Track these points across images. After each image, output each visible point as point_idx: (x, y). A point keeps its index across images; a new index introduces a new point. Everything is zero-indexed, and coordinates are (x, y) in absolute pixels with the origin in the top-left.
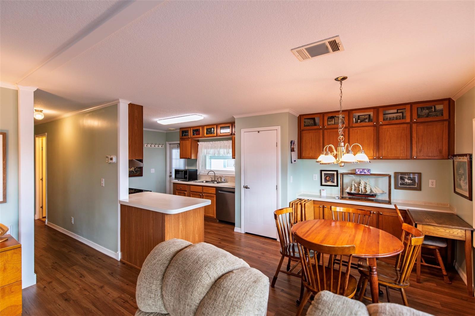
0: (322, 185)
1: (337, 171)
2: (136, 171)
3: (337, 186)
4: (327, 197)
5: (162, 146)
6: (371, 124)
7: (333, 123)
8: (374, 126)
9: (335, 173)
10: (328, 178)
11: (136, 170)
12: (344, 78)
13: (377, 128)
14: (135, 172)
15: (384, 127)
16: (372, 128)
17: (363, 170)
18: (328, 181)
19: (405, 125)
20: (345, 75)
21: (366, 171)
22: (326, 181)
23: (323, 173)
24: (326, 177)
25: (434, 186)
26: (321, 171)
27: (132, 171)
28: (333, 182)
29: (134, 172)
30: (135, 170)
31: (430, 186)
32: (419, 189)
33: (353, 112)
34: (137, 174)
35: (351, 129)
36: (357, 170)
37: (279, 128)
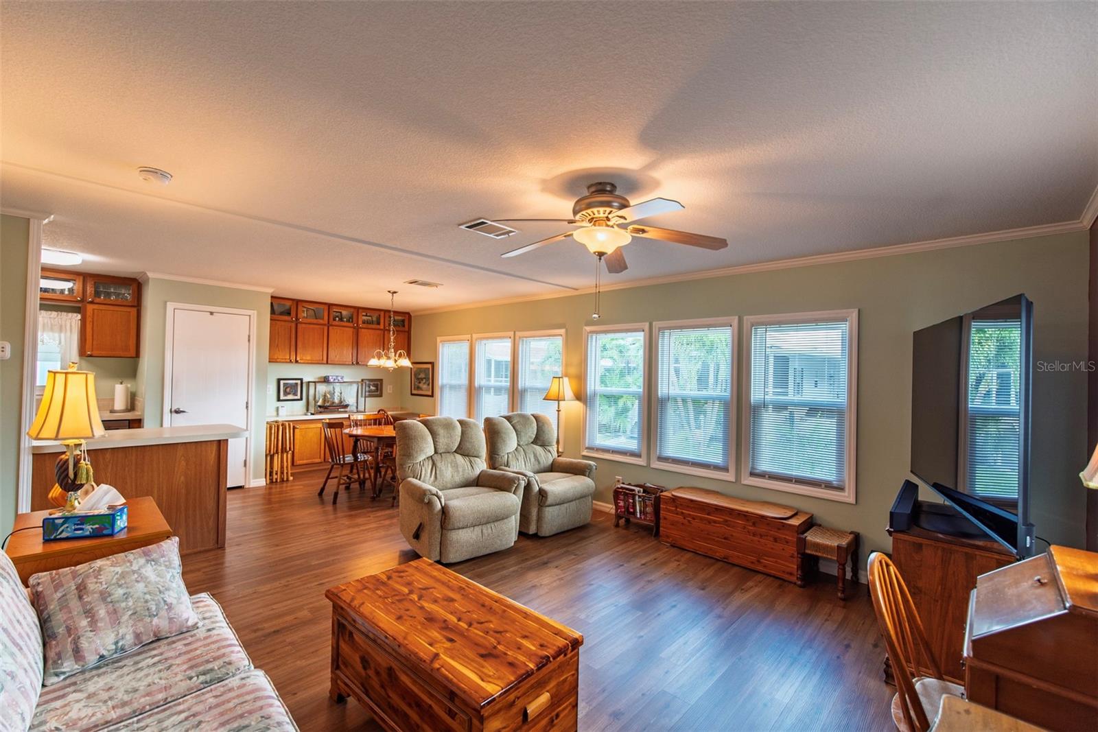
0: (279, 400)
1: (301, 380)
3: (301, 399)
4: (287, 416)
6: (351, 325)
7: (305, 315)
8: (354, 328)
9: (299, 382)
10: (288, 390)
12: (395, 292)
13: (357, 330)
15: (363, 330)
16: (351, 329)
17: (337, 376)
18: (289, 394)
19: (380, 332)
20: (396, 291)
21: (339, 378)
22: (286, 393)
23: (282, 382)
24: (286, 388)
25: (391, 392)
26: (279, 380)
28: (295, 394)
31: (389, 391)
32: (381, 396)
33: (334, 307)
35: (330, 328)
36: (330, 377)
37: (254, 313)
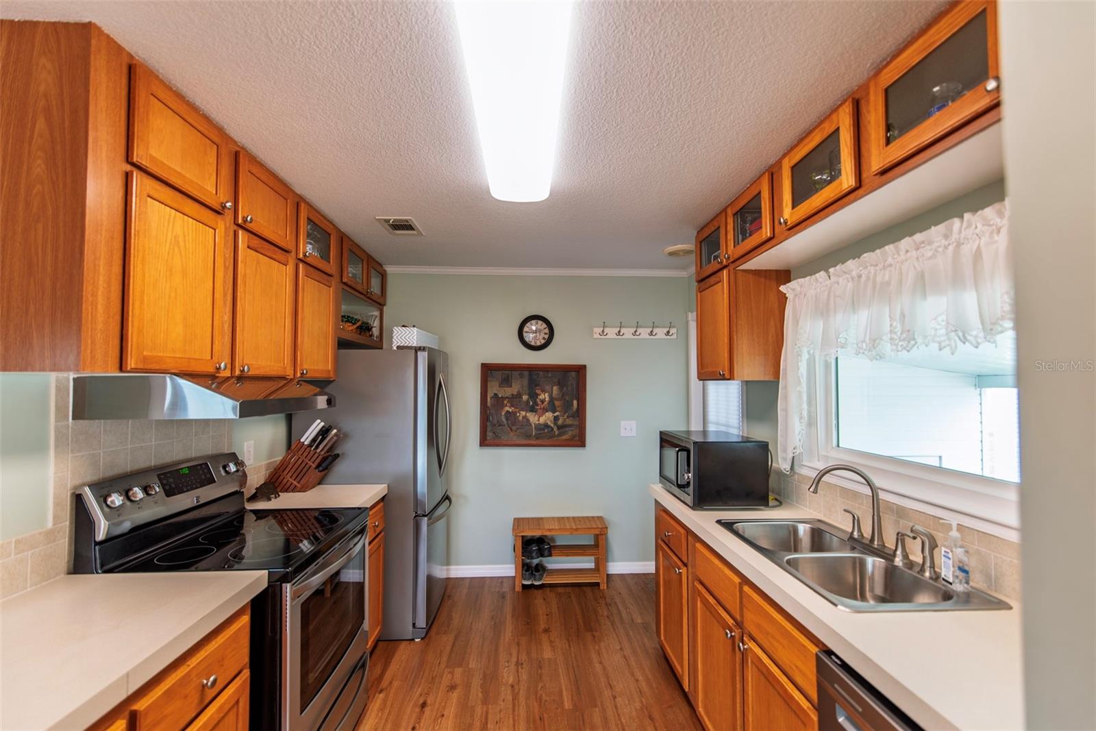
2: (559, 428)
5: (668, 332)
11: (560, 422)
14: (555, 429)
27: (546, 426)
29: (552, 429)
30: (555, 424)
34: (564, 437)
